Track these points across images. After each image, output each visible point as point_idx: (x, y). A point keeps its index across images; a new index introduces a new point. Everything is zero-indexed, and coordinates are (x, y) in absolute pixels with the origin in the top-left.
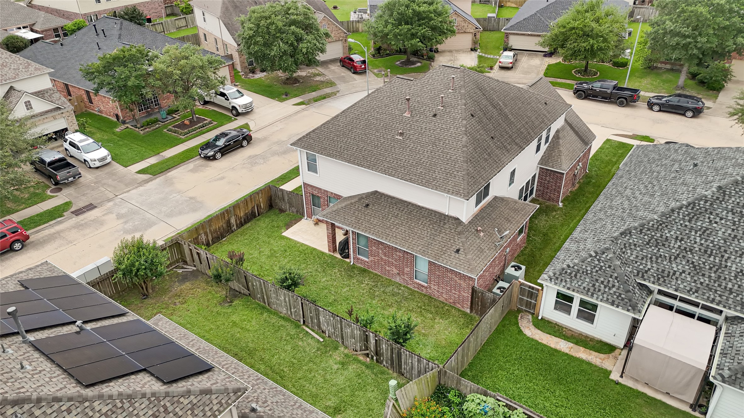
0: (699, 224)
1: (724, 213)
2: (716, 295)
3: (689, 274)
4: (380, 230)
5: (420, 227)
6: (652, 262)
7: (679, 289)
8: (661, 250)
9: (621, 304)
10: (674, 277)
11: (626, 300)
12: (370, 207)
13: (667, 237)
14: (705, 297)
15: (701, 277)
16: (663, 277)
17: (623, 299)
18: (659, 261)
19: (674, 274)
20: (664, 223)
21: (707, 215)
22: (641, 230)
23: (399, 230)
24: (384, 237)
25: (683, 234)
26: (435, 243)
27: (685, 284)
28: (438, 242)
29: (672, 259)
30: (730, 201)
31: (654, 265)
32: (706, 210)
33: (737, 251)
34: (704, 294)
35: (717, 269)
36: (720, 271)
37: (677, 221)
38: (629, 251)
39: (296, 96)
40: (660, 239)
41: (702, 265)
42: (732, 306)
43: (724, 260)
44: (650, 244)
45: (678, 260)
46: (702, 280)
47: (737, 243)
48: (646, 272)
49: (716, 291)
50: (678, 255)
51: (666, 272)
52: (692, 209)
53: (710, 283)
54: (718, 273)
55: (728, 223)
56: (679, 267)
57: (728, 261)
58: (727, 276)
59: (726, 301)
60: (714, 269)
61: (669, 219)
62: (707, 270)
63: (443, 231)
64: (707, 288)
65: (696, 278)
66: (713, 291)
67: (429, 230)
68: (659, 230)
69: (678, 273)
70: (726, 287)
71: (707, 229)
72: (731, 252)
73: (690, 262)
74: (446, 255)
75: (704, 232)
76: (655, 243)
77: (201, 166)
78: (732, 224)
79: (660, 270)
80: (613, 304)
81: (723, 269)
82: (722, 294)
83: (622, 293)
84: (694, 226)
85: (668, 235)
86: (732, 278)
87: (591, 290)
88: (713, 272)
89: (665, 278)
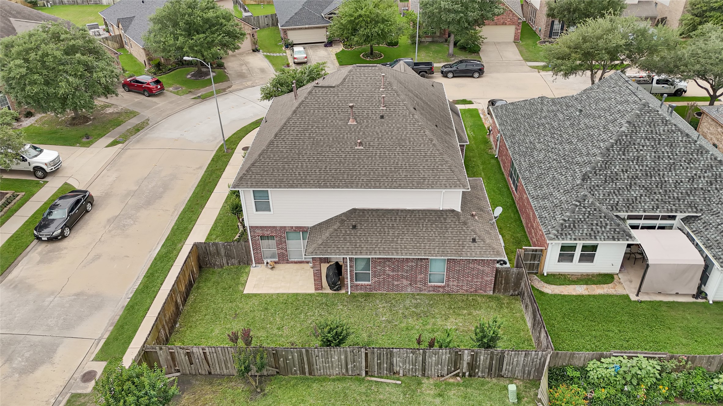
0: (631, 154)
1: (642, 142)
2: (671, 205)
3: (646, 196)
4: (385, 247)
5: (424, 230)
6: (616, 195)
7: (646, 210)
8: (618, 184)
9: (620, 237)
10: (637, 202)
11: (621, 232)
12: (359, 227)
13: (616, 172)
14: (666, 210)
15: (654, 195)
16: (630, 204)
17: (619, 233)
18: (621, 193)
19: (636, 200)
20: (608, 161)
21: (633, 146)
22: (595, 172)
23: (405, 240)
24: (394, 252)
25: (625, 166)
26: (448, 240)
27: (648, 205)
28: (450, 238)
29: (629, 188)
30: (642, 131)
31: (619, 197)
32: (630, 143)
33: (666, 167)
34: (663, 208)
35: (661, 186)
36: (663, 186)
37: (615, 157)
38: (596, 192)
39: (100, 136)
40: (612, 175)
41: (650, 186)
42: (685, 210)
43: (661, 177)
44: (608, 181)
45: (633, 188)
46: (657, 198)
47: (662, 161)
48: (617, 204)
49: (669, 202)
50: (631, 183)
51: (630, 200)
52: (620, 144)
53: (662, 198)
54: (663, 188)
55: (649, 148)
56: (637, 193)
57: (665, 177)
58: (670, 189)
59: (680, 208)
60: (659, 186)
61: (609, 157)
62: (655, 188)
63: (448, 226)
64: (663, 203)
65: (652, 198)
66: (667, 203)
67: (434, 230)
68: (607, 168)
69: (638, 198)
70: (674, 197)
71: (638, 157)
72: (663, 170)
73: (642, 186)
74: (466, 248)
75: (638, 160)
76: (610, 179)
77: (50, 251)
78: (652, 148)
79: (626, 200)
80: (614, 239)
81: (664, 184)
82: (674, 203)
83: (615, 227)
84: (629, 157)
85: (616, 170)
86: (674, 189)
87: (593, 234)
88: (659, 188)
89: (633, 205)
